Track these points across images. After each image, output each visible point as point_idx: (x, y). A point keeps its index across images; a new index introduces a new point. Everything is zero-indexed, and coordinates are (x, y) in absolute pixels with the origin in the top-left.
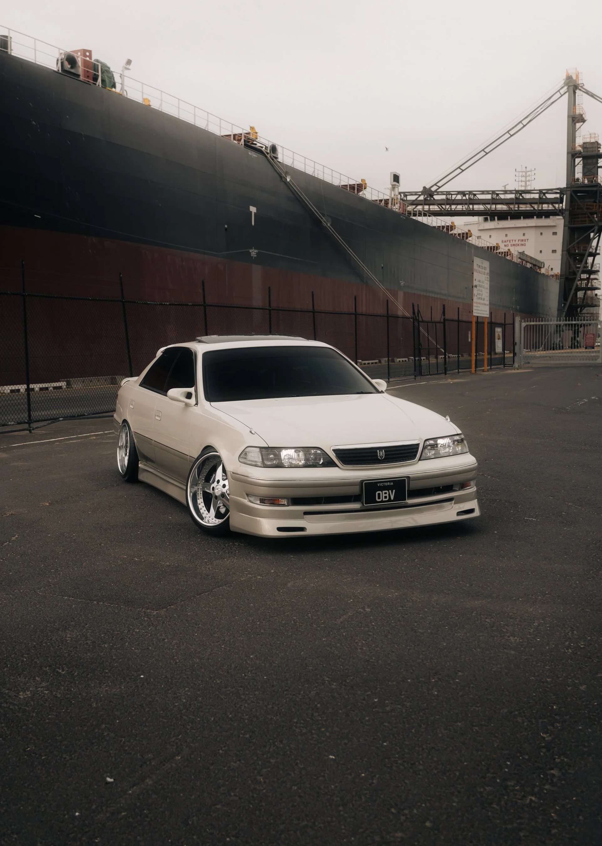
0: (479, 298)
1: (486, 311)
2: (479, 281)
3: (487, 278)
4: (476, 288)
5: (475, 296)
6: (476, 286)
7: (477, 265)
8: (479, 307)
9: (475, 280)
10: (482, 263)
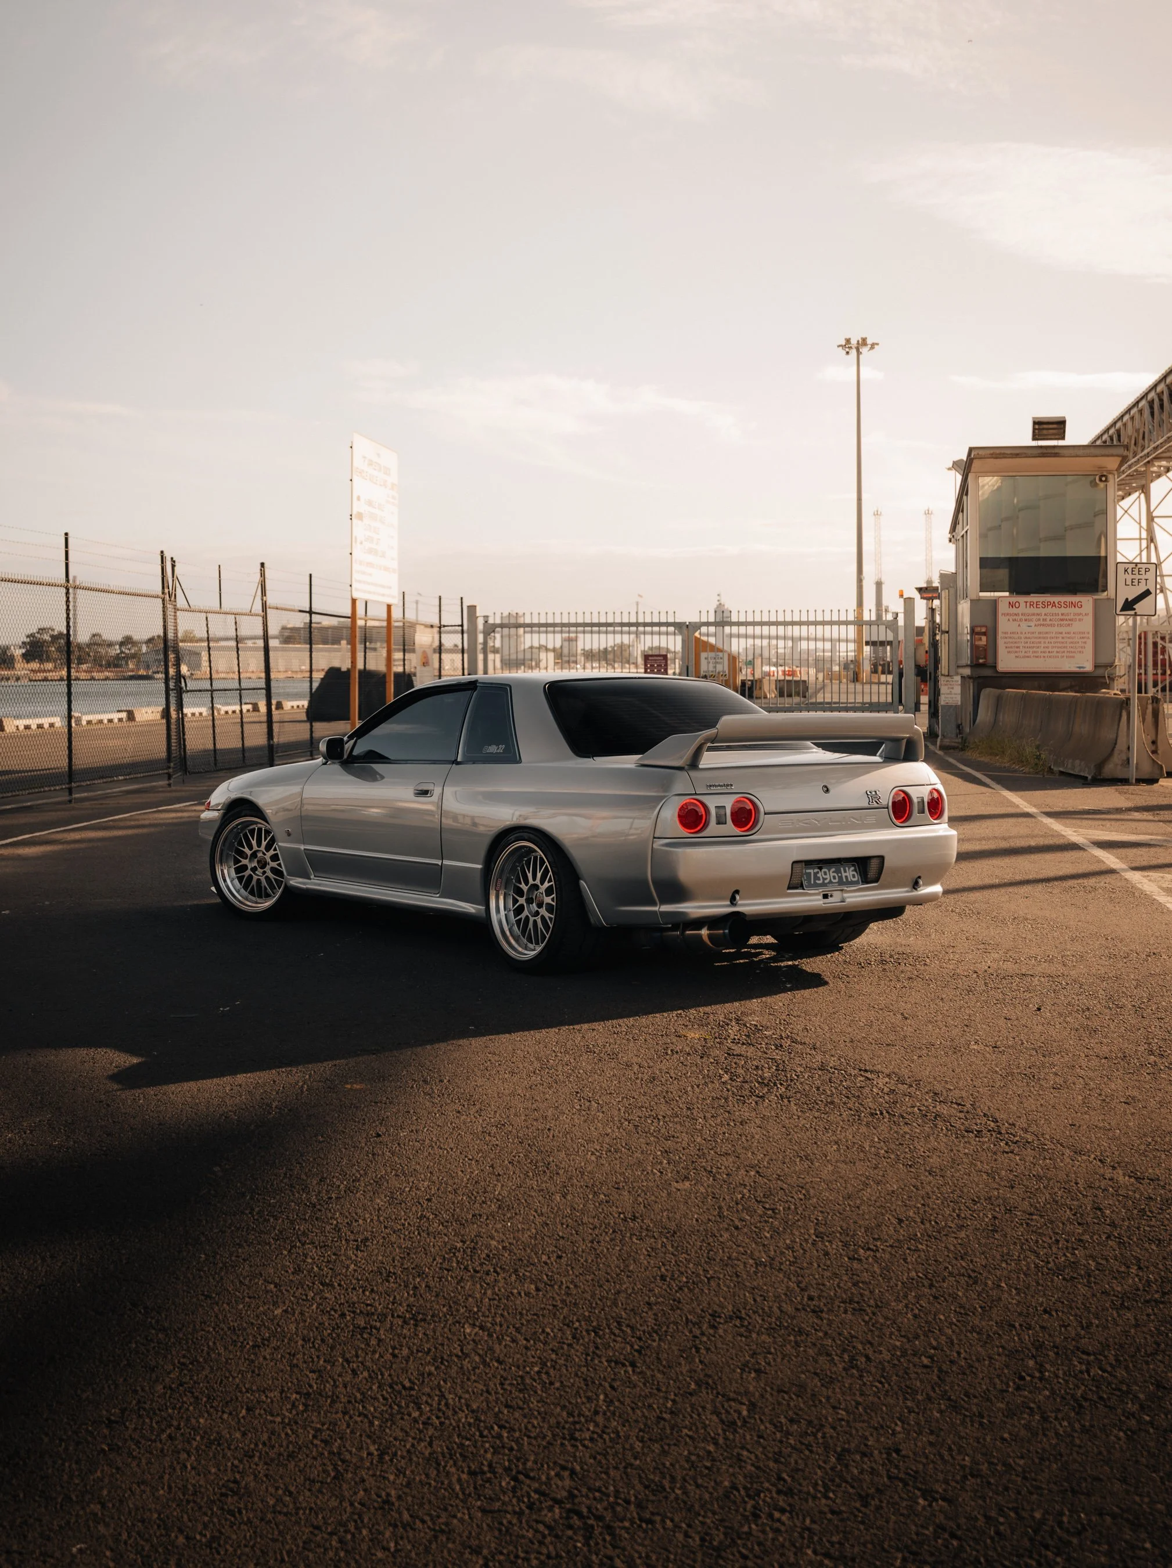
0: (370, 551)
1: (390, 588)
2: (370, 503)
3: (393, 497)
4: (359, 522)
5: (358, 541)
6: (360, 516)
7: (364, 457)
8: (370, 575)
9: (359, 498)
10: (379, 455)
